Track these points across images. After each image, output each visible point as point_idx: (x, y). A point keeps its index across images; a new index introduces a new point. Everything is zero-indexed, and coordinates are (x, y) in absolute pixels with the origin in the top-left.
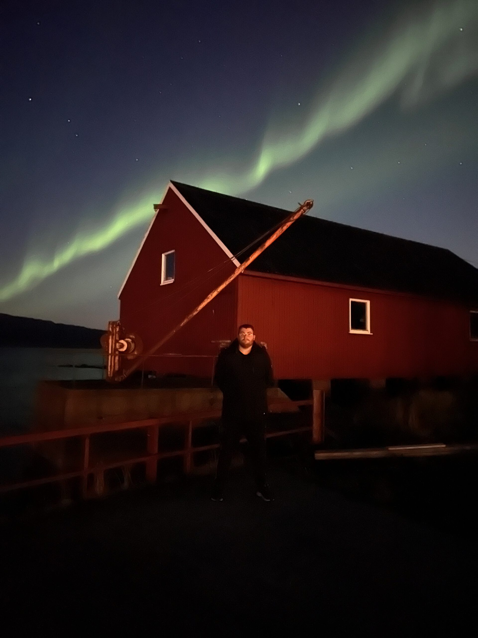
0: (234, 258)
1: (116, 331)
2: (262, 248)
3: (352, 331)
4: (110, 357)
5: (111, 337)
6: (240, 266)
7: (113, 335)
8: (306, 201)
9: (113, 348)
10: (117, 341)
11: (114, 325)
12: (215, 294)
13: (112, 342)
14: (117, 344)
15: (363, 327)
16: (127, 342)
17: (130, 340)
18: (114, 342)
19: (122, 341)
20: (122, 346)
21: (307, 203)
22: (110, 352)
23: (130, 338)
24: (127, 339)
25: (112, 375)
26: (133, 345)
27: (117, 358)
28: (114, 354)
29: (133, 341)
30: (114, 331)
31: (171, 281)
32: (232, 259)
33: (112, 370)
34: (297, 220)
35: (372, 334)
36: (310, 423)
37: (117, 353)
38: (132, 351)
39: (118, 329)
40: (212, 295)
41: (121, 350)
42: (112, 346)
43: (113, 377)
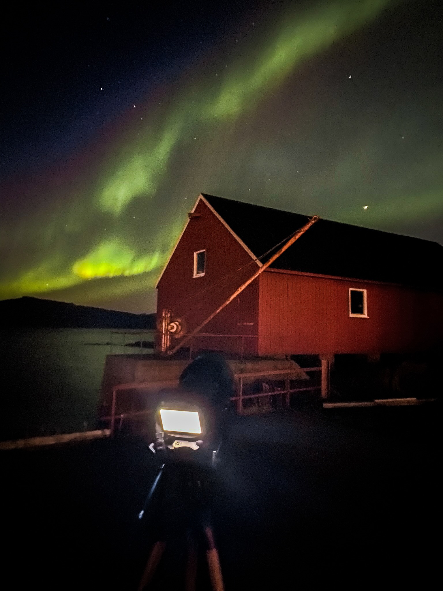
0: (258, 260)
1: (168, 316)
2: (279, 252)
3: (352, 315)
4: (163, 336)
5: (164, 321)
6: (263, 266)
7: (166, 319)
8: (314, 216)
9: (166, 329)
10: (169, 324)
11: (166, 312)
12: (243, 287)
13: (165, 325)
14: (169, 327)
15: (362, 312)
16: (176, 324)
17: (177, 323)
18: (166, 325)
19: (172, 324)
20: (173, 328)
21: (315, 218)
22: (164, 332)
23: (177, 321)
24: (175, 323)
25: (165, 350)
26: (180, 327)
27: (168, 337)
28: (166, 334)
29: (180, 324)
30: (167, 316)
31: (202, 275)
32: (256, 261)
33: (165, 346)
34: (307, 231)
35: (368, 317)
36: (320, 384)
37: (169, 333)
38: (179, 332)
39: (169, 315)
40: (240, 289)
41: (172, 331)
42: (165, 328)
43: (166, 352)
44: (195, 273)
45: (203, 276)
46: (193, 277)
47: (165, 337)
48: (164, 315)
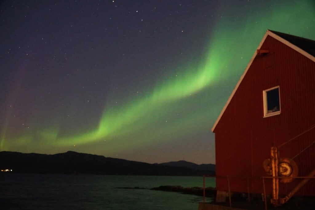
4: (274, 181)
5: (273, 161)
7: (275, 160)
9: (277, 172)
10: (280, 166)
11: (275, 150)
13: (275, 167)
14: (281, 168)
18: (277, 166)
19: (284, 165)
20: (286, 170)
22: (274, 175)
25: (277, 198)
28: (277, 178)
30: (276, 155)
31: (277, 113)
33: (277, 193)
37: (281, 176)
41: (285, 174)
42: (275, 171)
43: (279, 200)
44: (266, 113)
45: (279, 114)
46: (264, 117)
47: (276, 181)
48: (272, 154)
